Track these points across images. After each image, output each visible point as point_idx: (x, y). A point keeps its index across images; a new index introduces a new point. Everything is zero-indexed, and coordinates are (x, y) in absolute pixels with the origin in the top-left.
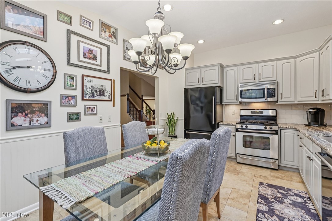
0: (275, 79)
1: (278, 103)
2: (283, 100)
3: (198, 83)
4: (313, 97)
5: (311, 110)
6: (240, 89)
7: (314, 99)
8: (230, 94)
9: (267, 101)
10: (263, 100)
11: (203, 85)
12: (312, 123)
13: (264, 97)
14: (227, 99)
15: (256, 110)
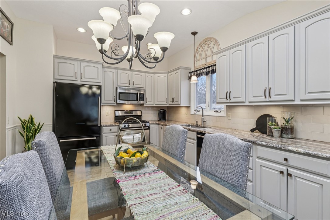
0: (143, 87)
1: (145, 105)
2: (148, 103)
3: (74, 79)
4: (164, 102)
5: (161, 111)
6: (119, 91)
7: (165, 103)
8: (108, 95)
9: (139, 103)
10: (136, 102)
11: (81, 81)
12: (162, 119)
13: (137, 100)
14: (105, 100)
15: (128, 111)
